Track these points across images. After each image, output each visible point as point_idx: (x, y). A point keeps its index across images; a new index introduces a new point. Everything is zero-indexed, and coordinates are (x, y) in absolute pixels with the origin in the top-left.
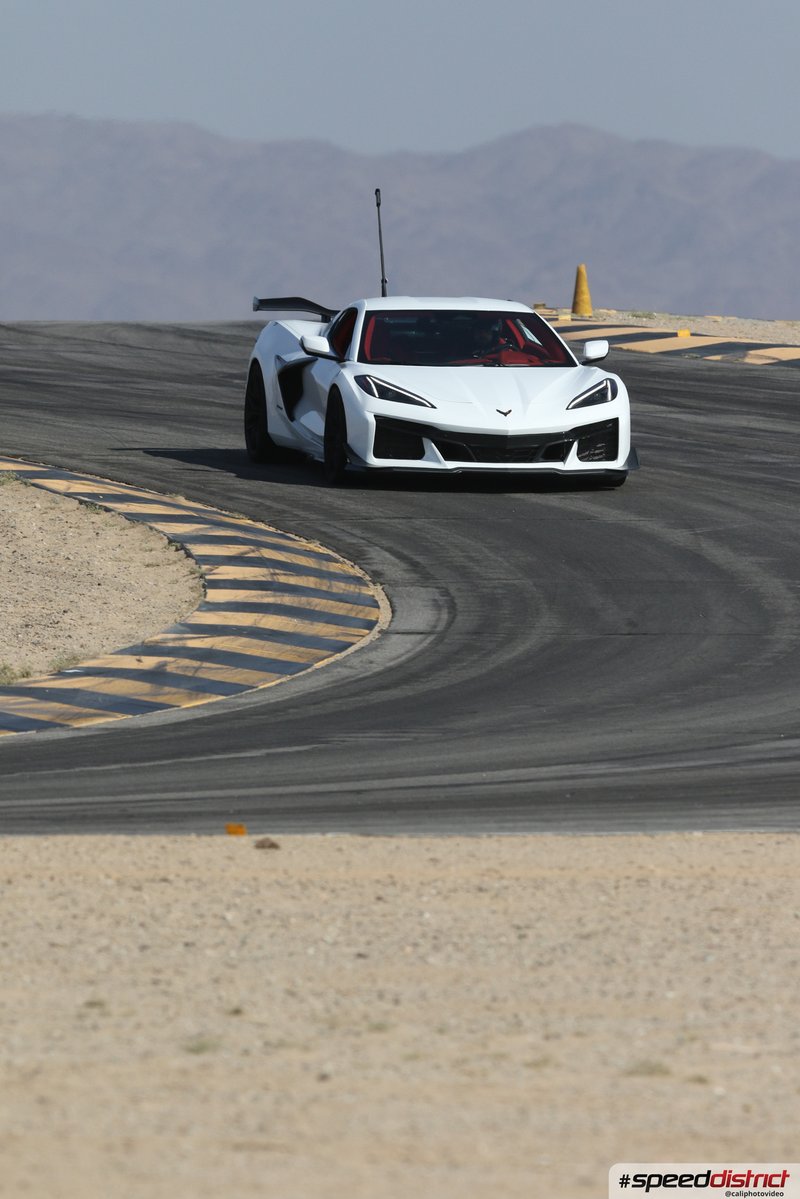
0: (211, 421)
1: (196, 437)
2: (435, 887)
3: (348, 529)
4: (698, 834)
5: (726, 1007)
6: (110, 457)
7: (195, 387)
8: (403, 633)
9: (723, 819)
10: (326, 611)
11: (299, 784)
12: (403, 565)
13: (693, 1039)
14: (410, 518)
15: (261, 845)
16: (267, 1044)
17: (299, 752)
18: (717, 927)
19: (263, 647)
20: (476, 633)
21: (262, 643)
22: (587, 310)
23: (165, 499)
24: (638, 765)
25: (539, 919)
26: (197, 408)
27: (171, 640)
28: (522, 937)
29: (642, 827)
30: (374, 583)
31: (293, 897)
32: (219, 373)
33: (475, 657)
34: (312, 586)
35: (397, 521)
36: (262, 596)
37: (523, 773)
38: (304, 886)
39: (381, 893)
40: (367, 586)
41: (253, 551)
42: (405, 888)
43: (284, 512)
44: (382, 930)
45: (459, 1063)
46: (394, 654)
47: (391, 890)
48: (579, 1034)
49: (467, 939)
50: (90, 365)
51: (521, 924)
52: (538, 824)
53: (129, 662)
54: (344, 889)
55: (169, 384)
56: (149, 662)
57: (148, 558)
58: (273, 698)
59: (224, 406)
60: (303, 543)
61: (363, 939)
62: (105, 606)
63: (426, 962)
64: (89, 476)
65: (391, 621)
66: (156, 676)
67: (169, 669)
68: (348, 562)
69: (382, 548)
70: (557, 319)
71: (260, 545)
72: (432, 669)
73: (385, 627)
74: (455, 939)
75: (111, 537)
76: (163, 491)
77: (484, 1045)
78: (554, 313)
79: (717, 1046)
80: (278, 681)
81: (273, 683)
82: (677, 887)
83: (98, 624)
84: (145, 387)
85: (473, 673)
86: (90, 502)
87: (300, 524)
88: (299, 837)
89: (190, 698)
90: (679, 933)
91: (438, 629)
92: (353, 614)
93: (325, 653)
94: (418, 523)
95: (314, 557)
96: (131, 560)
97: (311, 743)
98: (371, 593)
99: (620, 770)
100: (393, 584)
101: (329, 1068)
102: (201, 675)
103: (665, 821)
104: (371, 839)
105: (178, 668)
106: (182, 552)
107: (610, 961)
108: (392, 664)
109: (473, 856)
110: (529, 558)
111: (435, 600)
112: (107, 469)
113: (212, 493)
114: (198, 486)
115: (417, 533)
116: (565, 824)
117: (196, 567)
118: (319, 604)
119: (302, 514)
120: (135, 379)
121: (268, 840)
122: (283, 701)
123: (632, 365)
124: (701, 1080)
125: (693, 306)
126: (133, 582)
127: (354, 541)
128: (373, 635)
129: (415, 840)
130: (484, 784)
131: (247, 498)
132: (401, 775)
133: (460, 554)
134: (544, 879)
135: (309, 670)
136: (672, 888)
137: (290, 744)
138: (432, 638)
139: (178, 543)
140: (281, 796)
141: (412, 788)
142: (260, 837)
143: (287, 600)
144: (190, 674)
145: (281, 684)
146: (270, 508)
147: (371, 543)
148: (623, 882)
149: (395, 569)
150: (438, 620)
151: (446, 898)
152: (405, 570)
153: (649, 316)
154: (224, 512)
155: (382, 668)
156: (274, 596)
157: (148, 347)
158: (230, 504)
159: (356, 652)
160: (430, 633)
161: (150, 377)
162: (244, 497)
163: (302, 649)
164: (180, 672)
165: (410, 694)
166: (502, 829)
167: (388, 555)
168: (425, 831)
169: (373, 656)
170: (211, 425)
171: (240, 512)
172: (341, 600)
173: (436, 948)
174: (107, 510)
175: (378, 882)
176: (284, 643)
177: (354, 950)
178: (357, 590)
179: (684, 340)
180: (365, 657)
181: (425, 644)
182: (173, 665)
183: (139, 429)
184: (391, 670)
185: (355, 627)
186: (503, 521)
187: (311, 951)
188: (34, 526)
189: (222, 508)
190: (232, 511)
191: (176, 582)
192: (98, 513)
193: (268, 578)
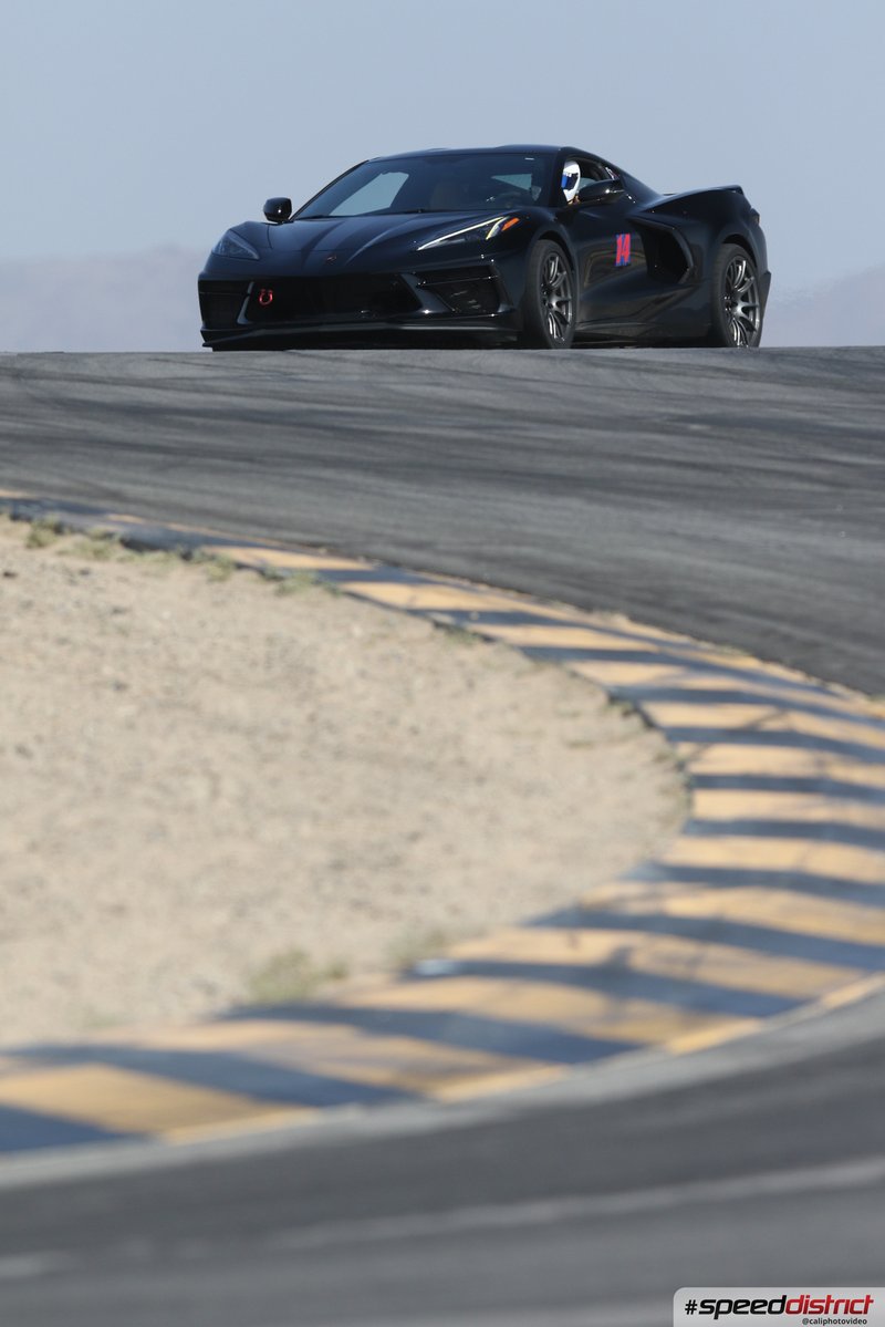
0: (659, 488)
6: (485, 547)
23: (594, 619)
26: (632, 468)
27: (632, 896)
41: (774, 718)
43: (816, 645)
50: (440, 402)
53: (553, 947)
55: (578, 431)
56: (595, 946)
57: (573, 730)
59: (679, 464)
62: (494, 827)
64: (449, 580)
66: (610, 978)
67: (639, 961)
71: (784, 706)
75: (496, 689)
76: (586, 607)
80: (861, 989)
81: (855, 994)
83: (482, 863)
86: (455, 625)
87: (847, 666)
89: (689, 1027)
96: (539, 734)
105: (656, 959)
106: (635, 721)
112: (482, 569)
113: (678, 610)
114: (651, 597)
117: (668, 748)
119: (850, 648)
126: (547, 777)
139: (626, 700)
143: (854, 813)
144: (679, 971)
146: (787, 638)
154: (703, 645)
156: (828, 806)
157: (537, 378)
158: (713, 630)
161: (544, 420)
162: (737, 617)
164: (659, 969)
171: (734, 645)
174: (487, 639)
182: (648, 952)
188: (351, 668)
189: (699, 637)
190: (718, 642)
191: (627, 777)
192: (469, 645)
193: (811, 771)
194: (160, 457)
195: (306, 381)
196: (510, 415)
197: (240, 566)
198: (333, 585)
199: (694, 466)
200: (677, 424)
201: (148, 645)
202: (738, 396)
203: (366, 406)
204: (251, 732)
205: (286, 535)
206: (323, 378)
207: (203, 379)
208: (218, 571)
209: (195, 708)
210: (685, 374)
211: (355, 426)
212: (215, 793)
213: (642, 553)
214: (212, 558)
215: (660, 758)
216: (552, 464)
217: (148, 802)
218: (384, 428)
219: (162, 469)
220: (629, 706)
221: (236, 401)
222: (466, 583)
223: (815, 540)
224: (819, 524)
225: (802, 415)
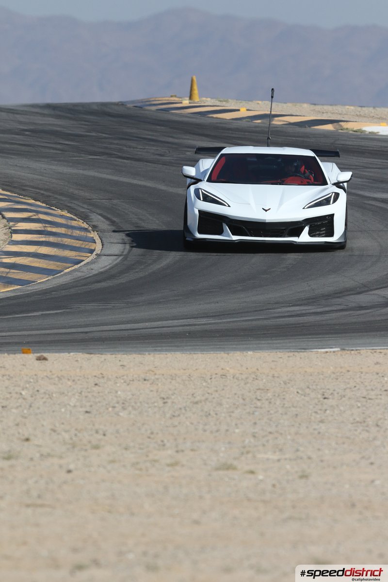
1: (7, 160)
2: (123, 379)
3: (81, 204)
4: (250, 353)
5: (264, 437)
7: (7, 136)
8: (108, 255)
9: (263, 345)
10: (70, 244)
11: (57, 329)
12: (108, 222)
13: (248, 452)
14: (111, 199)
15: (39, 359)
16: (42, 455)
17: (56, 313)
18: (259, 398)
19: (40, 262)
20: (142, 255)
21: (39, 260)
22: (196, 98)
24: (221, 319)
25: (172, 395)
26: (8, 146)
28: (165, 403)
29: (222, 349)
30: (93, 231)
31: (55, 384)
32: (19, 129)
33: (143, 267)
34: (63, 232)
35: (104, 200)
36: (39, 238)
37: (165, 323)
38: (60, 378)
39: (97, 382)
40: (90, 232)
41: (35, 215)
42: (109, 379)
43: (50, 196)
44: (97, 400)
45: (134, 464)
46: (103, 266)
47: (102, 381)
48: (192, 450)
49: (139, 404)
51: (165, 397)
52: (173, 348)
54: (79, 380)
58: (44, 287)
60: (59, 212)
61: (88, 404)
63: (118, 415)
65: (102, 250)
68: (81, 221)
69: (97, 214)
70: (181, 103)
71: (38, 212)
72: (121, 273)
73: (99, 252)
74: (133, 404)
77: (147, 456)
78: (180, 99)
79: (260, 456)
80: (47, 279)
81: (45, 280)
82: (240, 378)
85: (141, 274)
87: (57, 202)
88: (57, 355)
89: (4, 287)
90: (241, 401)
91: (124, 253)
92: (83, 246)
93: (70, 265)
94: (115, 201)
95: (64, 218)
97: (64, 309)
98: (92, 236)
99: (213, 322)
100: (103, 231)
101: (72, 467)
102: (9, 276)
103: (234, 346)
104: (92, 355)
107: (208, 415)
108: (102, 270)
109: (142, 363)
110: (169, 219)
111: (123, 239)
113: (15, 187)
115: (114, 206)
116: (185, 348)
117: (7, 223)
118: (67, 241)
119: (59, 197)
121: (42, 356)
122: (49, 289)
123: (218, 125)
124: (252, 472)
125: (248, 96)
127: (84, 210)
128: (93, 256)
129: (114, 356)
130: (147, 328)
131: (32, 189)
132: (107, 324)
133: (135, 217)
134: (176, 375)
135: (62, 273)
136: (237, 379)
137: (53, 310)
138: (121, 258)
140: (48, 334)
141: (112, 330)
142: (39, 355)
143: (52, 239)
144: (4, 275)
145: (48, 280)
146: (43, 194)
147: (92, 211)
148: (213, 377)
149: (104, 224)
150: (124, 249)
151: (128, 385)
152: (108, 225)
153: (227, 101)
154: (21, 197)
155: (97, 272)
156: (45, 237)
158: (24, 193)
159: (85, 264)
160: (120, 255)
163: (59, 263)
165: (111, 284)
166: (156, 350)
167: (100, 217)
168: (118, 351)
169: (93, 266)
170: (15, 154)
172: (77, 240)
173: (124, 409)
175: (95, 376)
176: (50, 260)
177: (84, 409)
178: (85, 235)
179: (243, 113)
180: (89, 267)
181: (118, 261)
184: (102, 273)
185: (84, 252)
186: (156, 201)
187: (63, 410)
189: (19, 194)
193: (43, 229)
200: (22, 132)
202: (41, 122)
213: (7, 171)
215: (5, 226)
223: (54, 167)
224: (56, 163)
225: (58, 129)
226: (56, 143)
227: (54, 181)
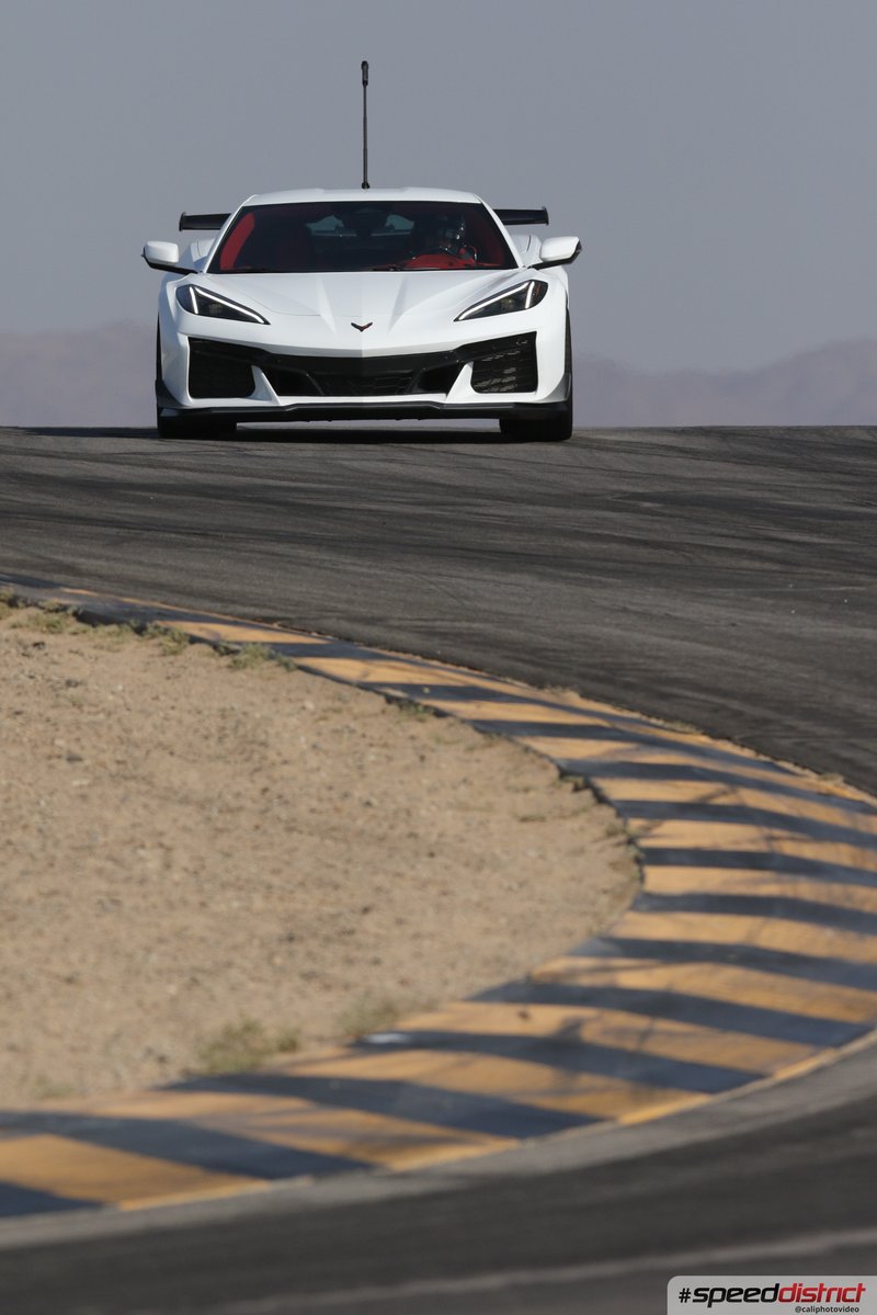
0: (611, 565)
1: (588, 591)
6: (438, 623)
7: (579, 513)
19: (772, 989)
23: (545, 695)
26: (584, 545)
27: (584, 970)
32: (613, 492)
36: (756, 882)
41: (724, 793)
43: (766, 721)
50: (393, 478)
53: (503, 1020)
55: (530, 507)
56: (546, 1019)
57: (523, 804)
59: (631, 542)
60: (813, 780)
62: (445, 900)
64: (401, 655)
66: (560, 1050)
67: (589, 1034)
71: (734, 782)
75: (448, 763)
76: (539, 683)
80: (814, 1062)
83: (432, 936)
84: (491, 511)
86: (406, 699)
89: (638, 1100)
95: (837, 804)
96: (489, 808)
102: (657, 1047)
105: (606, 1032)
106: (587, 794)
112: (434, 644)
113: (629, 686)
114: (602, 673)
117: (618, 823)
119: (801, 725)
120: (471, 500)
126: (498, 851)
131: (696, 695)
139: (578, 776)
143: (806, 890)
144: (630, 1045)
145: (819, 1068)
146: (737, 714)
154: (653, 721)
156: (778, 882)
157: (489, 455)
158: (664, 706)
161: (496, 497)
162: (689, 694)
163: (851, 993)
164: (609, 1041)
170: (613, 573)
171: (686, 722)
174: (439, 714)
176: (813, 979)
182: (598, 1025)
183: (486, 577)
188: (303, 742)
189: (651, 714)
190: (669, 718)
191: (580, 851)
192: (421, 721)
193: (761, 847)
194: (114, 531)
195: (259, 456)
196: (463, 491)
197: (194, 640)
198: (285, 659)
199: (645, 543)
200: (628, 502)
201: (101, 716)
202: (689, 475)
203: (320, 482)
204: (202, 805)
205: (240, 609)
206: (275, 454)
207: (158, 454)
208: (172, 644)
209: (148, 780)
210: (636, 453)
211: (308, 502)
212: (168, 866)
213: (595, 630)
214: (166, 631)
215: (611, 834)
216: (506, 541)
217: (100, 872)
218: (338, 504)
219: (116, 542)
220: (580, 781)
221: (190, 476)
222: (418, 658)
223: (765, 618)
224: (770, 602)
225: (753, 494)
226: (756, 538)
227: (773, 665)
